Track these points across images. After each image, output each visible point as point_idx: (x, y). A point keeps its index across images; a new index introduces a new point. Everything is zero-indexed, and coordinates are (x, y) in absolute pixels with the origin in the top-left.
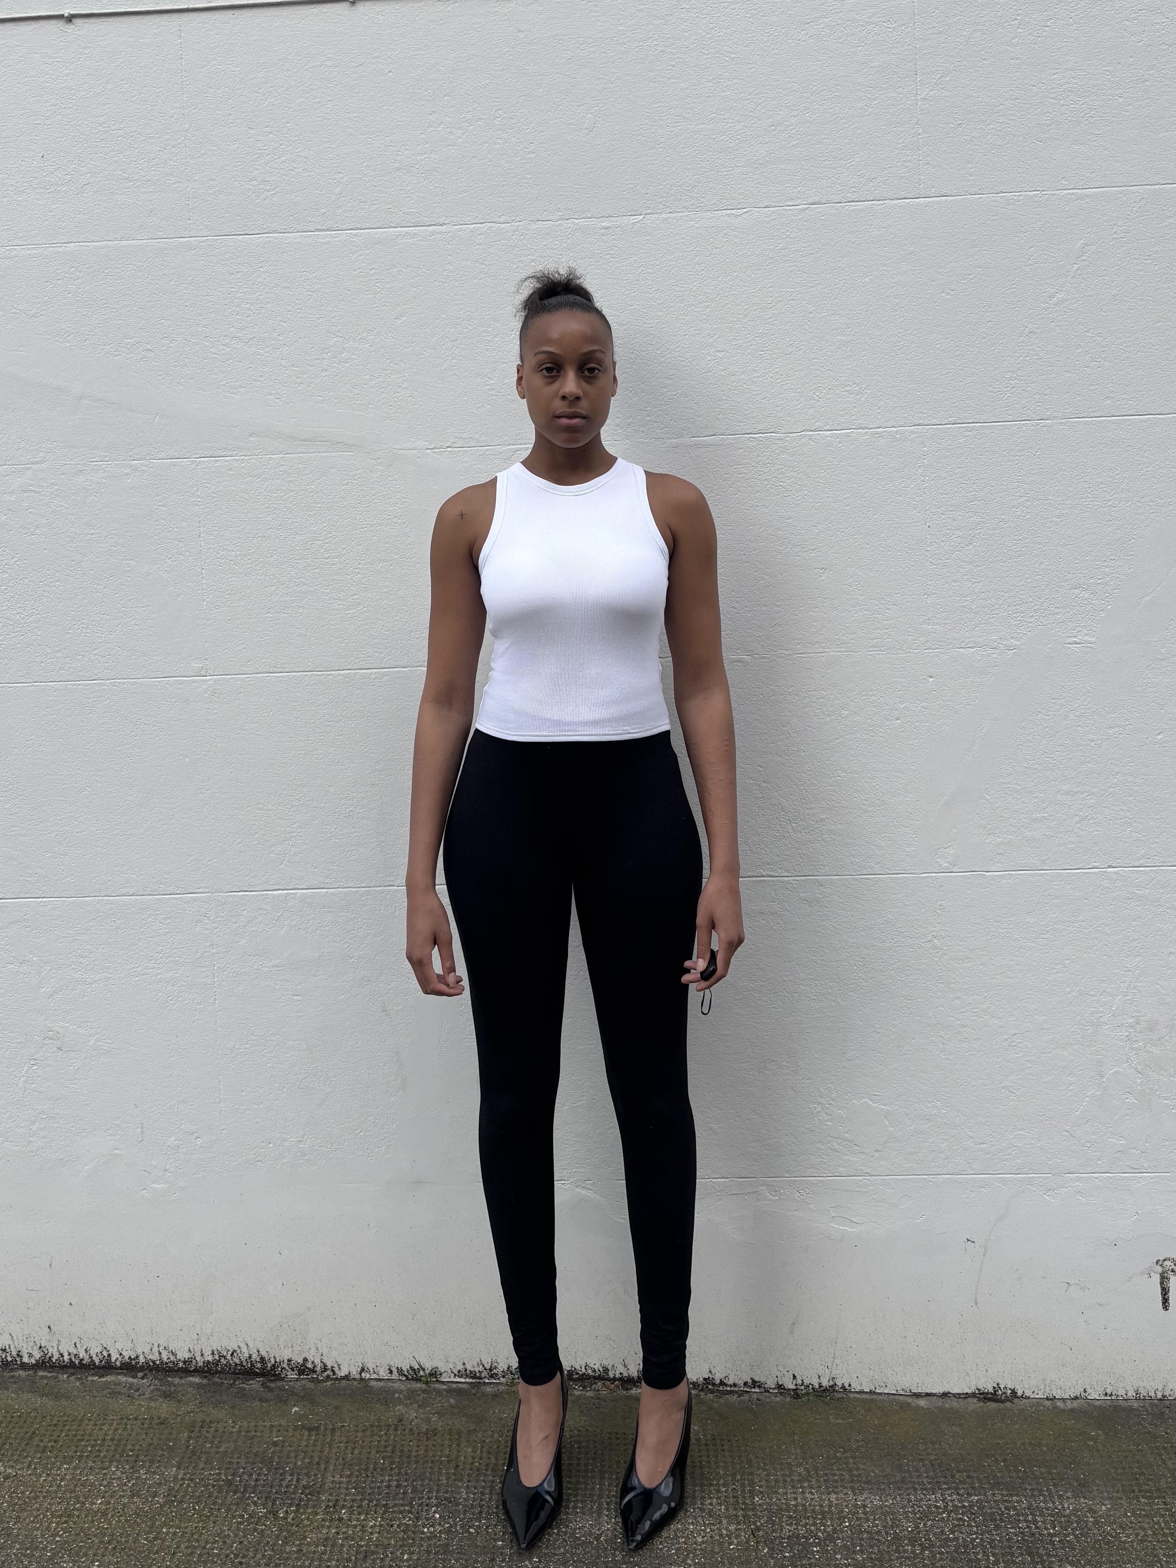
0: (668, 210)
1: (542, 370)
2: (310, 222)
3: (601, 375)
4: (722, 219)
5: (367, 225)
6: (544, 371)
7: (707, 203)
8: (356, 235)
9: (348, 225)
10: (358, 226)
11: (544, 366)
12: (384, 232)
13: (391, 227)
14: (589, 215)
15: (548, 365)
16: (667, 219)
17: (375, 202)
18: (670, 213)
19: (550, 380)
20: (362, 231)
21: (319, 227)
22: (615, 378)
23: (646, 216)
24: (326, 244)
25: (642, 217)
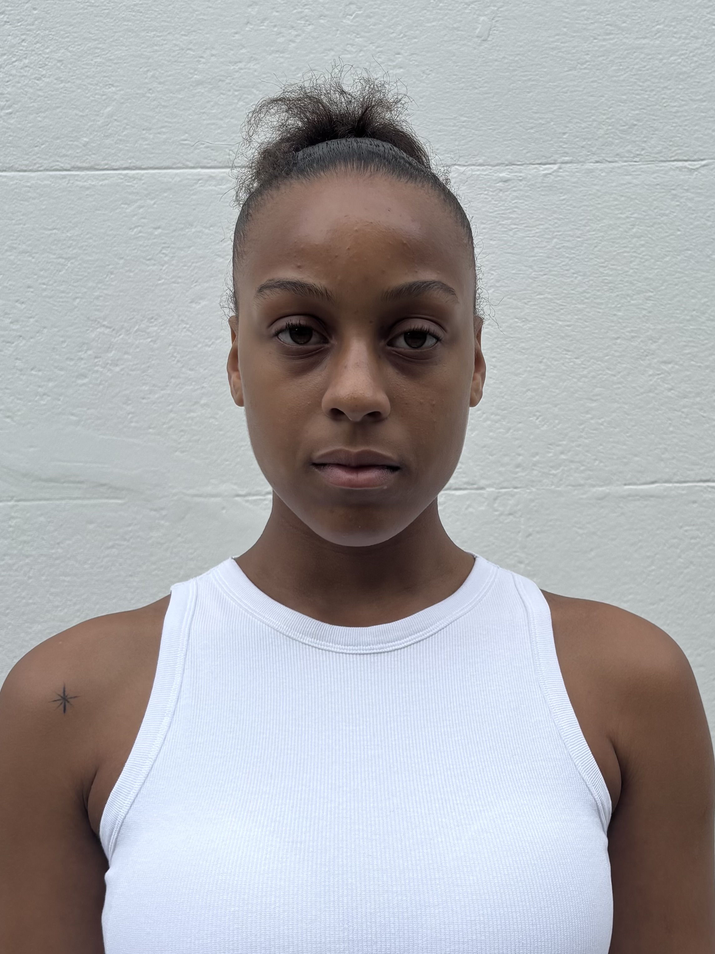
0: (596, 158)
1: (277, 334)
2: (65, 155)
3: (441, 351)
4: (671, 173)
5: (152, 163)
6: (286, 338)
7: (650, 150)
8: (134, 178)
9: (122, 162)
10: (139, 164)
11: (283, 323)
12: (176, 174)
13: (187, 167)
14: (481, 161)
15: (294, 320)
16: (591, 171)
17: (164, 130)
18: (597, 162)
19: (300, 362)
20: (143, 172)
21: (79, 164)
22: (479, 361)
23: (563, 165)
24: (88, 189)
25: (555, 167)
